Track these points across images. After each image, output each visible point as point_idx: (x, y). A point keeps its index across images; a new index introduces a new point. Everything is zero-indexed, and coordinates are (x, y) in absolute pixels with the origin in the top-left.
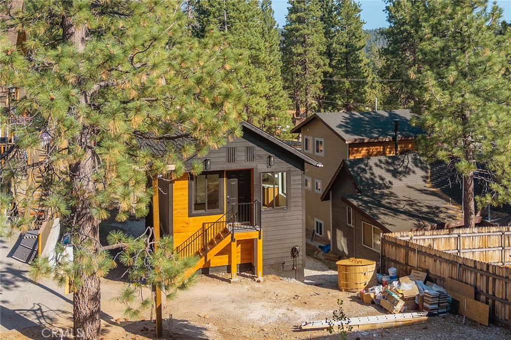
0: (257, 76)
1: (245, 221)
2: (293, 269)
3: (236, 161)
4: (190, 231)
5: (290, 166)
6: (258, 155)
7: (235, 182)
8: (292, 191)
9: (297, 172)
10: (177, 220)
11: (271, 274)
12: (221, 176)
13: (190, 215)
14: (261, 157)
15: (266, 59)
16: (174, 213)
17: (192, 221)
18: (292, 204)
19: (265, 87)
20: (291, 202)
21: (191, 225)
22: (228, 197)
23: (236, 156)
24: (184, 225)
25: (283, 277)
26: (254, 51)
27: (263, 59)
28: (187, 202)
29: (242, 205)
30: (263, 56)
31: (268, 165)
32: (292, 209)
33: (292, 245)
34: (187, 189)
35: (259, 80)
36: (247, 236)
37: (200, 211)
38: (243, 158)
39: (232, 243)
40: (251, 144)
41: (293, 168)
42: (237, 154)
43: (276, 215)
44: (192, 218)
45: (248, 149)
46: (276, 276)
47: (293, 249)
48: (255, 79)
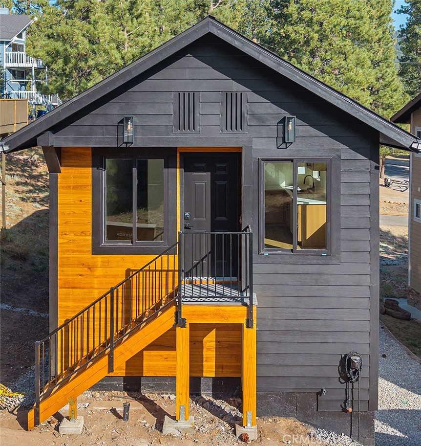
0: (358, 59)
1: (227, 275)
2: (345, 410)
3: (198, 128)
4: (96, 286)
5: (338, 145)
6: (253, 114)
7: (203, 179)
8: (343, 212)
9: (358, 163)
10: (68, 258)
11: (287, 416)
12: (170, 164)
13: (97, 250)
14: (260, 119)
15: (370, 33)
16: (60, 241)
17: (99, 264)
18: (344, 246)
19: (369, 74)
20: (339, 239)
21: (99, 272)
22: (187, 214)
23: (197, 115)
24: (84, 271)
25: (316, 427)
26: (352, 21)
27: (366, 33)
28: (89, 219)
29: (219, 236)
30: (367, 29)
31: (280, 141)
32: (344, 256)
33: (343, 350)
34: (91, 188)
35: (359, 63)
36: (216, 315)
37: (120, 244)
38: (217, 120)
39: (178, 329)
40: (236, 87)
41: (347, 153)
42: (201, 109)
43: (301, 269)
44: (100, 258)
45: (229, 98)
46: (298, 423)
47: (343, 360)
48: (354, 62)
